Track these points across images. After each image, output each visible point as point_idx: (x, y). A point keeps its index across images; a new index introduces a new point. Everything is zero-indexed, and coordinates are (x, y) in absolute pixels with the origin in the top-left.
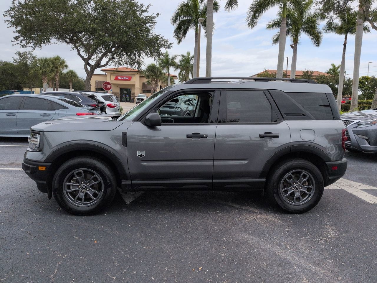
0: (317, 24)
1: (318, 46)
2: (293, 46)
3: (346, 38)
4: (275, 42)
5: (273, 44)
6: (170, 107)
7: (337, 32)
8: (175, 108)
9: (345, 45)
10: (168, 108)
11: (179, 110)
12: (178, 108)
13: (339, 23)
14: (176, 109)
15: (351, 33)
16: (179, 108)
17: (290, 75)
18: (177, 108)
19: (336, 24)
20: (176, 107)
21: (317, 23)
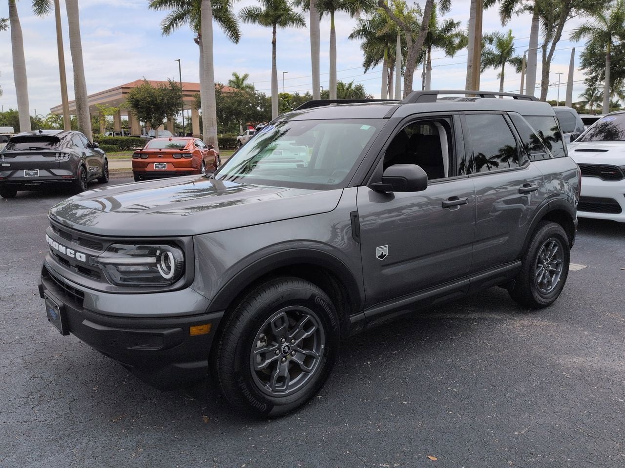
0: (229, 6)
1: (237, 42)
2: (199, 40)
3: (274, 32)
4: (166, 31)
5: (163, 34)
6: (45, 154)
7: (261, 23)
8: (57, 155)
9: (274, 43)
10: (41, 156)
11: (66, 158)
12: (65, 154)
13: (262, 7)
14: (60, 156)
15: (280, 25)
16: (67, 155)
17: (199, 91)
18: (62, 155)
19: (258, 9)
20: (60, 154)
21: (230, 4)
